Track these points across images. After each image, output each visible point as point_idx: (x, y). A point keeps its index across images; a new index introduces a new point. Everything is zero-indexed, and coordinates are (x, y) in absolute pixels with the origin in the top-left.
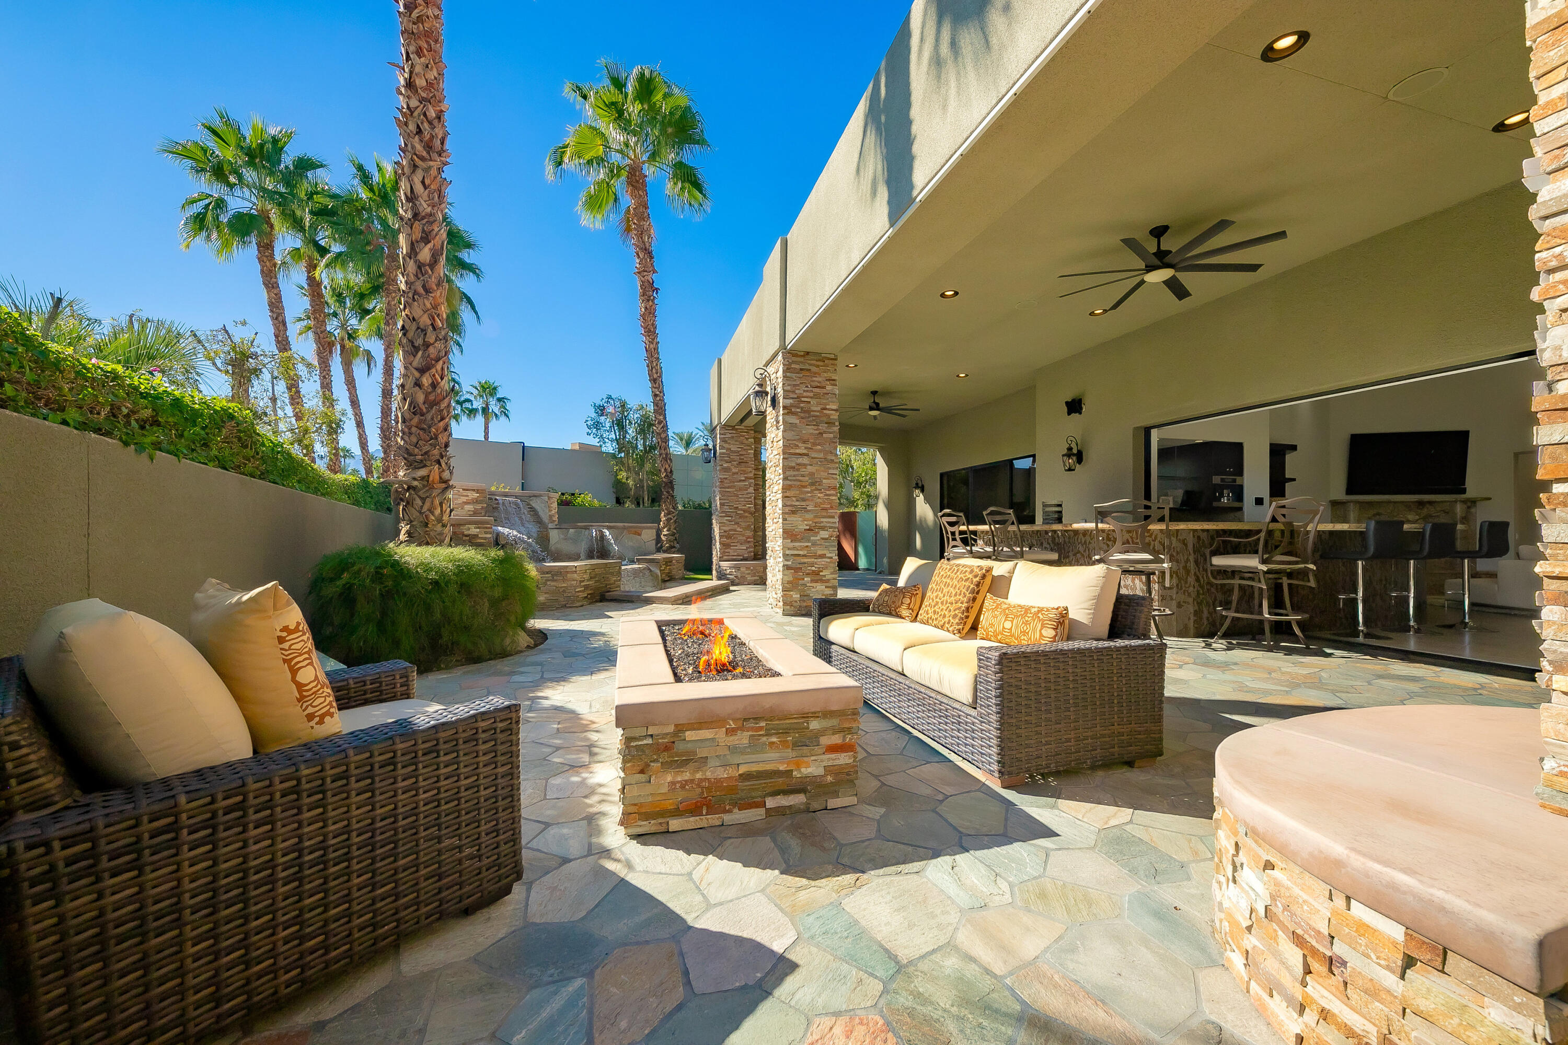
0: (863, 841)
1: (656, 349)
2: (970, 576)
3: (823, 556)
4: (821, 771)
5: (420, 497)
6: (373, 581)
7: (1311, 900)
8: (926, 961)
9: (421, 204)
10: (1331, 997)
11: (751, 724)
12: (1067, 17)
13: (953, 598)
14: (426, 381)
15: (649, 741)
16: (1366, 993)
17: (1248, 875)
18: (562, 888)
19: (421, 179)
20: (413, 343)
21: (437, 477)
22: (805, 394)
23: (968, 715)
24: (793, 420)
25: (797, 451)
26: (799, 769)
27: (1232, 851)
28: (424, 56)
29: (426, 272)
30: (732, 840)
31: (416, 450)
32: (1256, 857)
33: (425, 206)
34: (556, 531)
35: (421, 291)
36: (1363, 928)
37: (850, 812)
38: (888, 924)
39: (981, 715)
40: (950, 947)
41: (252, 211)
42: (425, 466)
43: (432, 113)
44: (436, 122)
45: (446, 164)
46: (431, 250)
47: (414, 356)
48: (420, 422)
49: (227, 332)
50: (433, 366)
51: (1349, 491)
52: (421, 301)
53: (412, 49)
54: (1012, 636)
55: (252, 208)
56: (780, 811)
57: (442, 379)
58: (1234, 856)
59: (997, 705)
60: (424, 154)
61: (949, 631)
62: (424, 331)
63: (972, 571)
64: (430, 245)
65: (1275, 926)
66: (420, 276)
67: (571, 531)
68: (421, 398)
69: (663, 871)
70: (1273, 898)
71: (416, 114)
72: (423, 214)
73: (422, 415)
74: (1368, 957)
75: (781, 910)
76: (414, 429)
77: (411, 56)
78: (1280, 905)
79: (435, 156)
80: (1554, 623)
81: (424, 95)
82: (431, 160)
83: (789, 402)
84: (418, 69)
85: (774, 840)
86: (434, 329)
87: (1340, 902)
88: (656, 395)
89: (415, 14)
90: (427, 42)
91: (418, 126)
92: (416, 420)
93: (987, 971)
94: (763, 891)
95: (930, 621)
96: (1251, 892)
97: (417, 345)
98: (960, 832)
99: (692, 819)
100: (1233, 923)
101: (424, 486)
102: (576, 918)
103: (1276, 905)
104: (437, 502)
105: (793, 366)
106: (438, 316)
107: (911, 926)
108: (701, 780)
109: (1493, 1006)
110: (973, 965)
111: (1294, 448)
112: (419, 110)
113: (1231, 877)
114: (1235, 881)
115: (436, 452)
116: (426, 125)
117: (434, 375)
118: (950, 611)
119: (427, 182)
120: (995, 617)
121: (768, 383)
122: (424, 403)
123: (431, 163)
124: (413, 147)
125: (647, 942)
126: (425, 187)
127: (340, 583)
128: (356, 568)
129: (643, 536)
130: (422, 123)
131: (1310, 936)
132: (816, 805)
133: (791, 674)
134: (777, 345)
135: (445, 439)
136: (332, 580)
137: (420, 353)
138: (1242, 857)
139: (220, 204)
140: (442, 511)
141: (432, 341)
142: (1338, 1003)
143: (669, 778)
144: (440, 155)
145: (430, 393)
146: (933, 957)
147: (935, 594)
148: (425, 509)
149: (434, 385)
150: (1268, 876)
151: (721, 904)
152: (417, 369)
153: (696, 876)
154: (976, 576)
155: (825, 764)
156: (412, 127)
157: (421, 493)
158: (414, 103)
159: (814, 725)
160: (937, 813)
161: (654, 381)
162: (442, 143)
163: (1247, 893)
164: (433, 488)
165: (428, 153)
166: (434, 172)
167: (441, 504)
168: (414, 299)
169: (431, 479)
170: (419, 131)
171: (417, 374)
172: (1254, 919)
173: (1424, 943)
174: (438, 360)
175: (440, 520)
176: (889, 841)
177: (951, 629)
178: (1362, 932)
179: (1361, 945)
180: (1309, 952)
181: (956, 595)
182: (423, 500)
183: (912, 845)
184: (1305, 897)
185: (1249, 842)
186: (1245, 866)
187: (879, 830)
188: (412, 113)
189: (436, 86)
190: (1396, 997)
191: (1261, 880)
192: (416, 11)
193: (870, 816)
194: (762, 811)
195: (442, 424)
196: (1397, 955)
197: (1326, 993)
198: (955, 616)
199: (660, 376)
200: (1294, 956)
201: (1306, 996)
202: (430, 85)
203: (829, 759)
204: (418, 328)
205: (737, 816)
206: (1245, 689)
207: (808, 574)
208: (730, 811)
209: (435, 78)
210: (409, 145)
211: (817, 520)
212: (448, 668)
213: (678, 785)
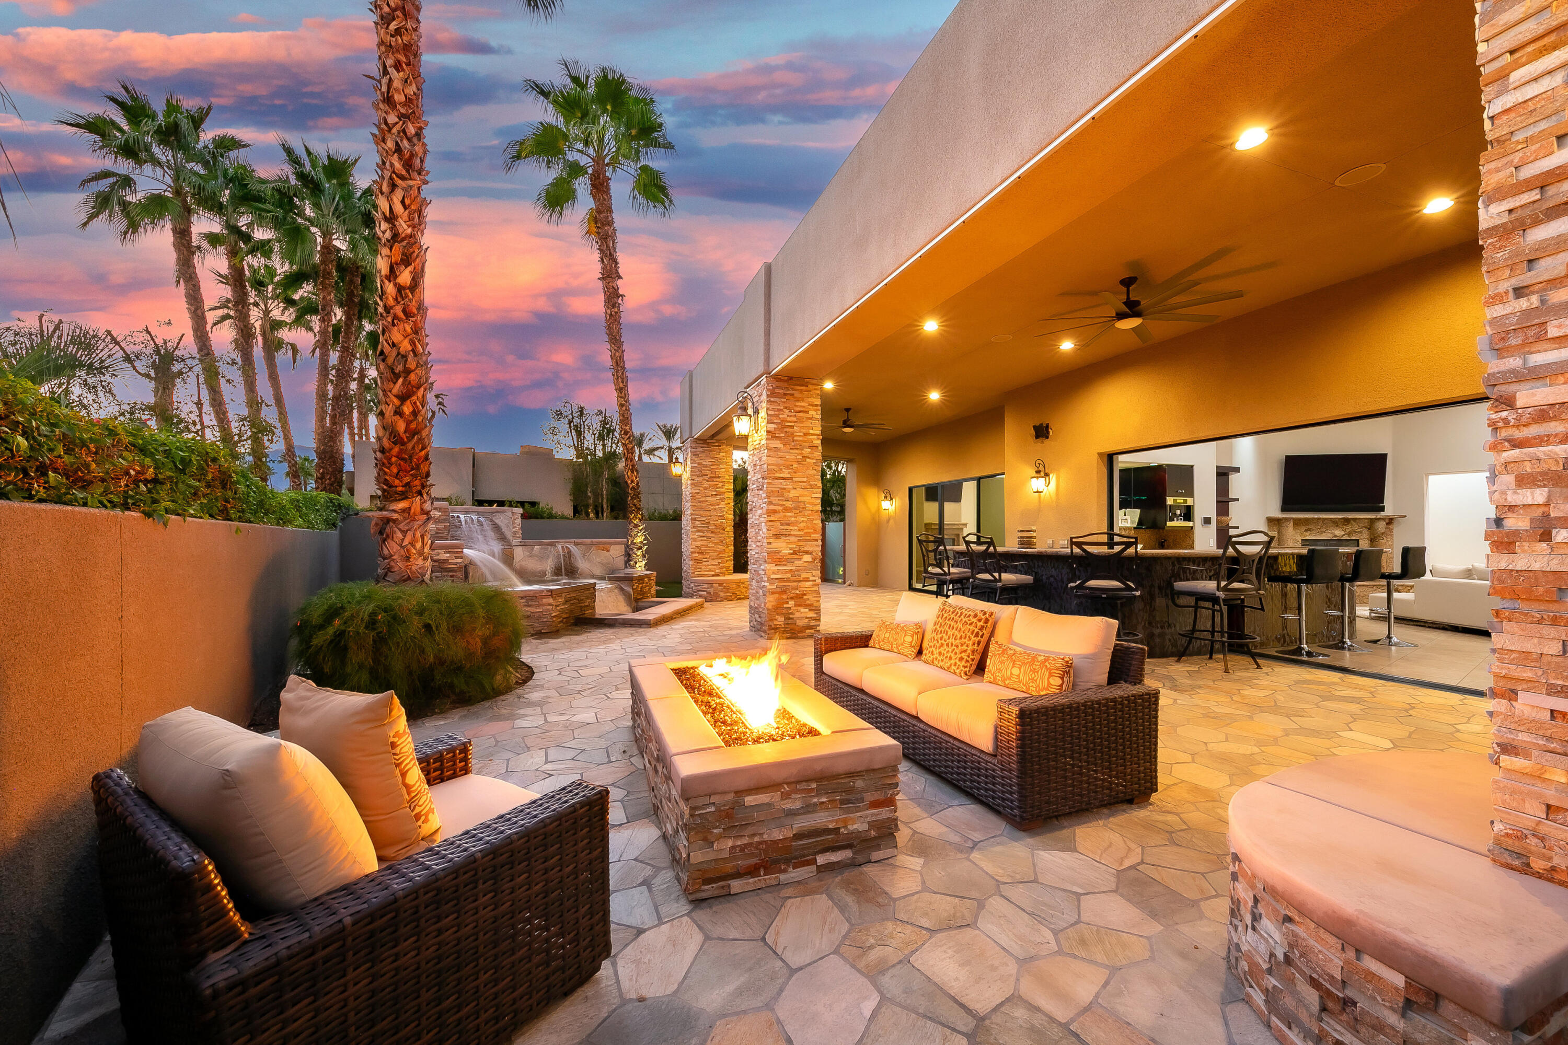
0: (913, 895)
1: (621, 357)
2: (975, 620)
3: (807, 580)
4: (865, 827)
5: (400, 530)
6: (366, 627)
7: (1325, 951)
8: (998, 1013)
9: (400, 225)
10: (1343, 1030)
11: (803, 786)
12: (1073, 119)
13: (958, 641)
14: (407, 409)
15: (712, 809)
16: (1373, 1028)
17: (1267, 925)
18: (646, 960)
19: (401, 199)
20: (393, 369)
21: (419, 509)
22: (789, 419)
23: (987, 762)
24: (777, 444)
25: (781, 475)
26: (845, 827)
27: (1251, 903)
28: (403, 70)
29: (407, 296)
30: (792, 900)
31: (397, 482)
32: (1276, 911)
33: (405, 227)
34: (520, 548)
35: (401, 315)
36: (1371, 976)
37: (891, 864)
38: (957, 979)
39: (1001, 763)
40: (1014, 999)
41: (167, 193)
42: (406, 498)
43: (411, 130)
44: (415, 140)
45: (426, 182)
46: (411, 272)
47: (395, 383)
48: (401, 451)
49: (149, 333)
50: (414, 393)
51: (1284, 509)
52: (401, 326)
53: (390, 62)
54: (1021, 682)
55: (165, 191)
56: (830, 868)
57: (423, 407)
58: (1252, 907)
59: (1017, 755)
60: (404, 172)
61: (955, 673)
62: (405, 357)
63: (975, 616)
64: (410, 268)
65: (1293, 971)
66: (399, 299)
67: (537, 547)
68: (401, 426)
69: (738, 936)
70: (1291, 946)
71: (394, 130)
72: (403, 235)
73: (403, 444)
74: (1375, 999)
75: (859, 971)
76: (394, 459)
77: (389, 69)
78: (1297, 952)
79: (415, 175)
80: (1501, 713)
81: (403, 111)
82: (410, 179)
83: (772, 427)
84: (397, 84)
85: (830, 897)
86: (415, 355)
87: (1351, 954)
88: (622, 405)
89: (393, 26)
90: (406, 56)
91: (397, 143)
92: (396, 450)
93: (1052, 1019)
94: (836, 952)
95: (936, 662)
96: (1270, 940)
97: (397, 371)
98: (997, 881)
99: (751, 880)
100: (1253, 964)
101: (405, 519)
102: (669, 992)
103: (1294, 953)
104: (418, 535)
105: (777, 391)
106: (419, 340)
107: (978, 980)
108: (759, 843)
109: (1474, 1039)
110: (1039, 1015)
111: (1237, 470)
112: (398, 127)
113: (1250, 926)
114: (1254, 928)
115: (417, 482)
116: (405, 142)
117: (415, 403)
118: (956, 653)
119: (407, 201)
120: (1002, 662)
121: (750, 404)
122: (405, 432)
123: (411, 183)
124: (392, 165)
125: (745, 1012)
126: (405, 207)
127: (331, 630)
128: (347, 614)
129: (611, 552)
130: (401, 140)
131: (1325, 980)
132: (860, 859)
133: (829, 732)
134: (761, 369)
135: (426, 468)
136: (321, 627)
137: (401, 380)
138: (1261, 909)
139: (127, 182)
140: (423, 543)
141: (413, 368)
142: (1349, 1035)
143: (730, 843)
144: (419, 174)
145: (411, 422)
146: (1003, 1009)
147: (939, 636)
148: (406, 543)
149: (415, 413)
150: (1286, 928)
151: (801, 968)
152: (397, 396)
153: (769, 940)
154: (980, 620)
155: (869, 819)
156: (390, 144)
157: (402, 526)
158: (392, 118)
159: (859, 784)
160: (971, 861)
161: (620, 390)
162: (422, 161)
163: (1267, 941)
164: (414, 520)
165: (408, 171)
166: (414, 192)
167: (422, 537)
168: (394, 325)
169: (412, 511)
170: (398, 149)
171: (397, 402)
172: (1273, 963)
173: (1420, 989)
174: (418, 388)
175: (421, 553)
176: (935, 893)
177: (957, 671)
178: (1369, 978)
179: (1369, 990)
180: (1325, 995)
181: (961, 638)
182: (404, 533)
183: (958, 897)
184: (1320, 948)
185: (1267, 897)
186: (1263, 916)
187: (923, 882)
188: (390, 130)
189: (415, 102)
190: (1398, 1032)
191: (1280, 930)
192: (394, 23)
193: (912, 867)
194: (813, 868)
195: (423, 453)
196: (1398, 999)
197: (1339, 1028)
198: (961, 659)
199: (626, 386)
200: (1312, 997)
201: (1322, 1030)
202: (409, 101)
203: (872, 815)
204: (399, 354)
205: (792, 875)
206: (1213, 715)
207: (792, 598)
208: (785, 871)
209: (415, 94)
210: (388, 163)
211: (801, 543)
212: (442, 712)
213: (738, 849)
